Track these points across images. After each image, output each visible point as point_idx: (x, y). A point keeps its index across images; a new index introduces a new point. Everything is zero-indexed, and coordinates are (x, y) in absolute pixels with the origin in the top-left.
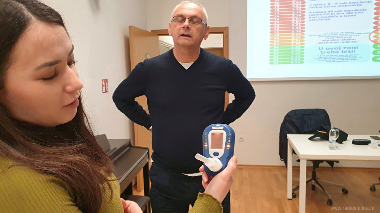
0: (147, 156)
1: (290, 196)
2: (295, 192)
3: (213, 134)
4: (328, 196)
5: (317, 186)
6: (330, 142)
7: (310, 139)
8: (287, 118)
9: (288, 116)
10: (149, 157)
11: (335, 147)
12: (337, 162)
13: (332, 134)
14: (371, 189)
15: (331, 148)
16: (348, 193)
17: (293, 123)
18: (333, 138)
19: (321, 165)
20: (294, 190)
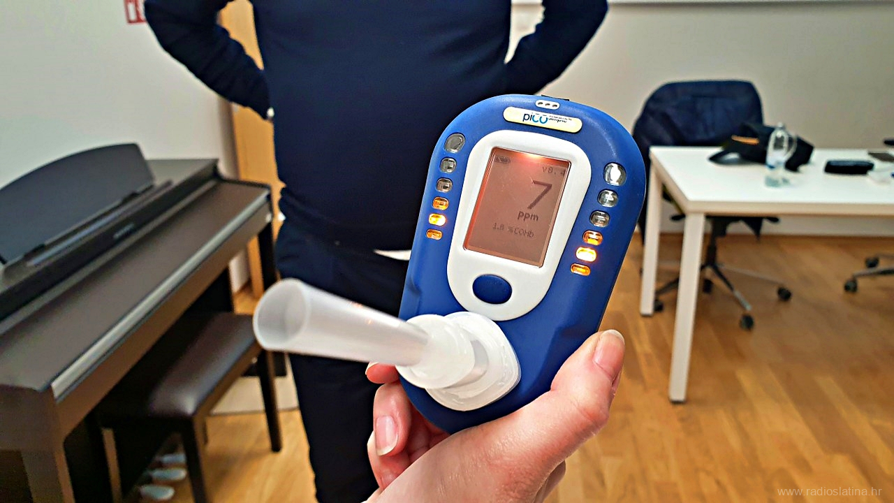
0: (266, 207)
1: (647, 306)
2: (663, 298)
3: (500, 155)
4: (743, 307)
5: (717, 282)
6: (772, 167)
7: (714, 159)
8: (652, 106)
9: (654, 98)
10: (271, 210)
11: (781, 181)
12: (774, 219)
13: (778, 144)
14: (847, 288)
15: (772, 183)
16: (793, 300)
17: (666, 120)
18: (777, 156)
19: (733, 228)
20: (658, 292)
